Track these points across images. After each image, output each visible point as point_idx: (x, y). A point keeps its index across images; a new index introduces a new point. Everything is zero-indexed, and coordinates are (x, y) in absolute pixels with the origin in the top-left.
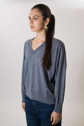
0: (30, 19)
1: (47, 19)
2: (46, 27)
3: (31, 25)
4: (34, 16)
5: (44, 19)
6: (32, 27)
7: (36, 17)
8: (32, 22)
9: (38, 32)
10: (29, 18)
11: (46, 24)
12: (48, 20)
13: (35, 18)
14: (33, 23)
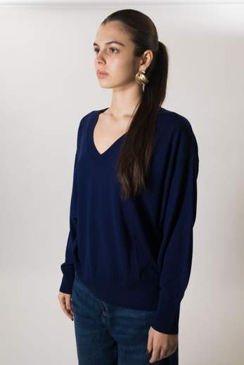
0: (97, 50)
1: (145, 53)
2: (142, 77)
3: (101, 67)
4: (110, 43)
5: (139, 53)
6: (102, 74)
7: (114, 45)
8: (102, 60)
9: (117, 89)
10: (93, 47)
11: (143, 68)
12: (148, 56)
13: (113, 50)
14: (105, 63)
